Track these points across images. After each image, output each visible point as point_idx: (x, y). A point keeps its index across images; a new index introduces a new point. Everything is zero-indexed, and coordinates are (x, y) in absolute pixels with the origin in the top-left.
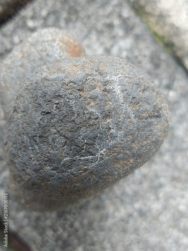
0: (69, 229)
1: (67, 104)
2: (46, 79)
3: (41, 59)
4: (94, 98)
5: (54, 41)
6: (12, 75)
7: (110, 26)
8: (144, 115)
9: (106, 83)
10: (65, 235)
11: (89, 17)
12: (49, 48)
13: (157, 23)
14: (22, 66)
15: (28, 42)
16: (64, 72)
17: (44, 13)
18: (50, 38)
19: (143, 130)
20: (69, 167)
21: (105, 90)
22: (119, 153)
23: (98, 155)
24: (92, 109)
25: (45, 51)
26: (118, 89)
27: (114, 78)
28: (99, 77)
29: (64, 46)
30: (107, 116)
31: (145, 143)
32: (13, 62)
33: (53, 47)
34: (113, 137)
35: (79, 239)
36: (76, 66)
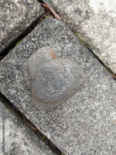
0: (50, 118)
1: (53, 75)
2: (46, 67)
3: (42, 58)
4: (61, 73)
5: (46, 52)
6: (33, 64)
7: (64, 39)
8: (77, 77)
9: (65, 68)
10: (49, 120)
11: (55, 35)
12: (45, 55)
13: (82, 36)
14: (36, 61)
15: (38, 52)
16: (52, 65)
17: (38, 35)
18: (45, 51)
19: (76, 82)
20: (54, 94)
21: (65, 70)
22: (69, 89)
23: (63, 90)
24: (61, 76)
25: (44, 56)
26: (68, 70)
27: (67, 66)
28: (62, 66)
29: (50, 54)
30: (65, 78)
31: (77, 85)
32: (33, 59)
33: (46, 54)
34: (67, 84)
35: (54, 121)
36: (55, 63)
